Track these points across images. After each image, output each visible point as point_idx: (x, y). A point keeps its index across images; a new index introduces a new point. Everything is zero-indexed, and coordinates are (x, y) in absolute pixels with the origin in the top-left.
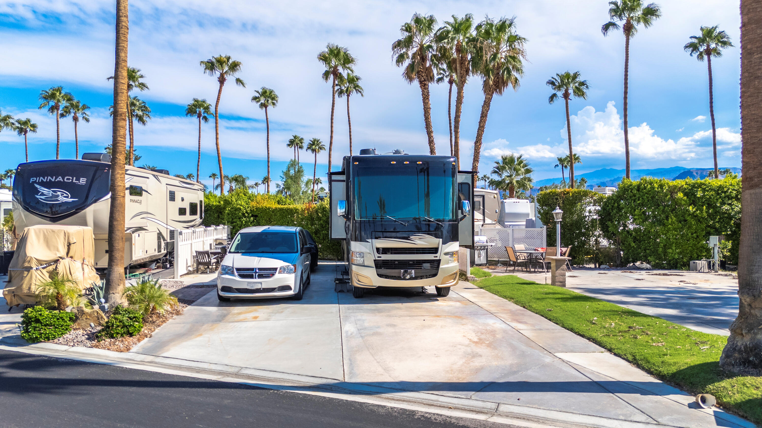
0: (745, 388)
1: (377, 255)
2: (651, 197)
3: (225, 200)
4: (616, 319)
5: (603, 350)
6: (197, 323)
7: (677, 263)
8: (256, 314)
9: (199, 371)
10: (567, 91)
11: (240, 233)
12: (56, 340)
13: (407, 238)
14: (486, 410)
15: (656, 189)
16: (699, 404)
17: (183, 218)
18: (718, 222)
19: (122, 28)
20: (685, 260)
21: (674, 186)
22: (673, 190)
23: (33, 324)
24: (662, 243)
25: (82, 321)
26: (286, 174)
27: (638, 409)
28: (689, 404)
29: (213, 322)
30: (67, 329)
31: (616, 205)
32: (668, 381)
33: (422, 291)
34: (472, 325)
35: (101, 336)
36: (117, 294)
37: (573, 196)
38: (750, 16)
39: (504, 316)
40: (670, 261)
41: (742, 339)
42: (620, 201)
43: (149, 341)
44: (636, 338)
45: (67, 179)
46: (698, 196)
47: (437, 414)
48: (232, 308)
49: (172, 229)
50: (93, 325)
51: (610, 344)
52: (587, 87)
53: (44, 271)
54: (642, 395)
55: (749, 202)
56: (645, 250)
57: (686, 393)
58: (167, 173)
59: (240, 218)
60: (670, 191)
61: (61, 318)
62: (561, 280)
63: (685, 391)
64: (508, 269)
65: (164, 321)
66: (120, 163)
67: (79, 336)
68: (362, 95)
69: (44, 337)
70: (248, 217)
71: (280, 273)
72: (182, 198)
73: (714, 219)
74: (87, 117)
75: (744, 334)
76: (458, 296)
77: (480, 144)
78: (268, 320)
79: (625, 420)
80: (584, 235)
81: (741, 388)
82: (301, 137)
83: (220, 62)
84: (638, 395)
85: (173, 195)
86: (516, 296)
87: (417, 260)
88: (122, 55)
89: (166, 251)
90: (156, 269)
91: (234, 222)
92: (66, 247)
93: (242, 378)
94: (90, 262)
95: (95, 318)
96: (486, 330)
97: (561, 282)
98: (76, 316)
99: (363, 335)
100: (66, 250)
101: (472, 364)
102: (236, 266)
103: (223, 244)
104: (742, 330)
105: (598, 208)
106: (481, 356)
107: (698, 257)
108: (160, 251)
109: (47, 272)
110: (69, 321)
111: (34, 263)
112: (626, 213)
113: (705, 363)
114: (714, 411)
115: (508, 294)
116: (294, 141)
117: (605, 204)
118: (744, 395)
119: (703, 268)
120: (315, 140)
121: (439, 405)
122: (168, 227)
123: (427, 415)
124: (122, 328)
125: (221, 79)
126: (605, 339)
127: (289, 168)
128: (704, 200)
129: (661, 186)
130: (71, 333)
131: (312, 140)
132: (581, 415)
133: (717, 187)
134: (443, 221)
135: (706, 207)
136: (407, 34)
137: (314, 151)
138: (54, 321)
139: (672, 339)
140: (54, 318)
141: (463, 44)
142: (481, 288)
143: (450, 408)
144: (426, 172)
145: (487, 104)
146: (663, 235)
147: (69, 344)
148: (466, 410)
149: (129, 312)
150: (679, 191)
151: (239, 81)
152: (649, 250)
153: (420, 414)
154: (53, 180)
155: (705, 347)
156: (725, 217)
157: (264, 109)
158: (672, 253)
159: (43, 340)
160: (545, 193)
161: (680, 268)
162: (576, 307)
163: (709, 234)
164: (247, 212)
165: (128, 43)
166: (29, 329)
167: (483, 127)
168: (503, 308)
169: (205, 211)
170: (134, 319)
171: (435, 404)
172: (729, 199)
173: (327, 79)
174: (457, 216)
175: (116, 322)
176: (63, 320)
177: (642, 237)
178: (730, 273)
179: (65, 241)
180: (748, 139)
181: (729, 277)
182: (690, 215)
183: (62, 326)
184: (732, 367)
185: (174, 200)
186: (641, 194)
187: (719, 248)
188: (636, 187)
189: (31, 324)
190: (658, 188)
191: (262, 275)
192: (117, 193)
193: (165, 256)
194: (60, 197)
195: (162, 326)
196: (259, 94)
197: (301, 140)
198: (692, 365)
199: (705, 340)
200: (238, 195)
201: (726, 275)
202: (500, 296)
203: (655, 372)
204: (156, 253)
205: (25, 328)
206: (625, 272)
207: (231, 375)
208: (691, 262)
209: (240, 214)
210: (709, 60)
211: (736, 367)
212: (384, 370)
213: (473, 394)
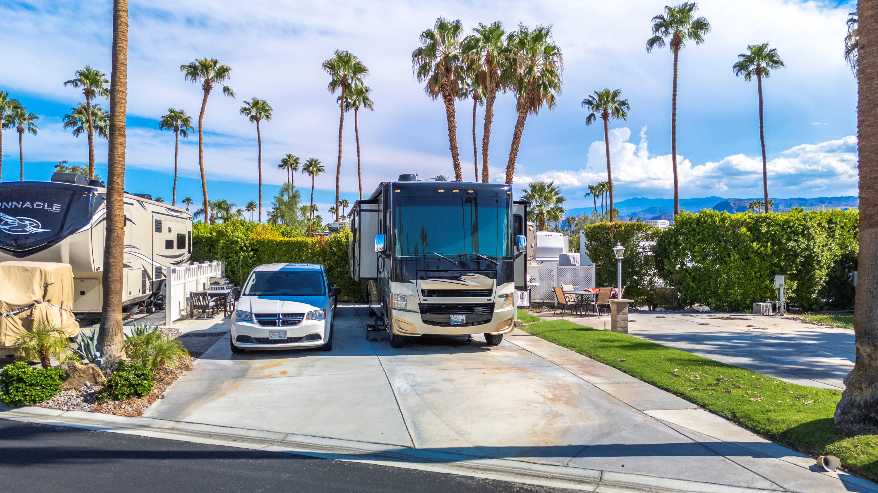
0: (870, 448)
1: (422, 298)
2: (712, 232)
3: (219, 231)
4: (699, 370)
5: (695, 406)
6: (215, 380)
7: (739, 306)
8: (284, 369)
9: (235, 438)
10: (605, 111)
11: (254, 272)
12: (44, 404)
13: (457, 278)
14: (588, 480)
15: (717, 223)
16: (823, 467)
17: (170, 252)
18: (783, 260)
19: (120, 25)
20: (748, 302)
21: (736, 219)
22: (736, 224)
23: (16, 384)
24: (723, 283)
25: (74, 379)
26: (279, 200)
27: (759, 475)
28: (809, 467)
29: (233, 378)
30: (56, 390)
31: (674, 240)
32: (778, 441)
33: (469, 339)
34: (540, 379)
35: (102, 398)
36: (114, 346)
37: (625, 230)
38: (870, 37)
39: (574, 368)
40: (732, 303)
41: (861, 393)
42: (678, 236)
43: (162, 402)
44: (730, 392)
45: (37, 205)
46: (763, 231)
47: (538, 486)
48: (251, 361)
49: (159, 265)
50: (88, 384)
51: (702, 399)
52: (628, 108)
53: (16, 318)
54: (754, 457)
55: (868, 242)
56: (705, 291)
57: (802, 454)
58: (149, 197)
59: (236, 253)
60: (732, 226)
61: (49, 376)
62: (623, 325)
63: (800, 452)
64: (556, 312)
65: (174, 378)
66: (118, 188)
67: (72, 398)
68: (372, 109)
69: (29, 400)
70: (247, 251)
71: (307, 319)
72: (169, 228)
73: (779, 257)
74: (35, 128)
75: (864, 388)
76: (511, 344)
77: (513, 169)
78: (299, 375)
79: (748, 488)
80: (637, 273)
81: (865, 448)
82: (297, 156)
83: (206, 67)
84: (750, 458)
85: (159, 225)
86: (578, 345)
87: (467, 304)
88: (121, 57)
89: (151, 292)
90: (138, 313)
91: (230, 257)
92: (43, 289)
93: (290, 447)
94: (69, 307)
95: (90, 375)
96: (558, 385)
97: (622, 328)
98: (66, 374)
99: (419, 392)
100: (42, 293)
101: (555, 425)
102: (255, 311)
103: (219, 284)
104: (861, 384)
105: (653, 243)
106: (562, 415)
107: (761, 299)
108: (144, 292)
109: (20, 319)
110: (59, 380)
111: (3, 309)
112: (684, 250)
113: (817, 420)
114: (839, 475)
115: (568, 341)
116: (287, 161)
117: (661, 240)
118: (870, 457)
119: (767, 311)
120: (312, 160)
121: (532, 474)
122: (154, 263)
123: (526, 487)
124: (128, 388)
125: (206, 87)
126: (695, 394)
127: (282, 194)
128: (769, 235)
129: (723, 220)
130: (62, 394)
131: (309, 160)
132: (698, 483)
133: (783, 221)
134: (496, 259)
135: (771, 243)
136: (428, 41)
137: (311, 173)
138: (42, 380)
139: (769, 393)
140: (40, 376)
141: (495, 55)
142: (533, 335)
143: (547, 478)
144: (473, 202)
145: (520, 124)
146: (724, 274)
147: (62, 407)
148: (565, 479)
149: (136, 368)
150: (742, 225)
151: (226, 90)
152: (708, 290)
153: (517, 485)
154: (19, 206)
155: (809, 402)
156: (791, 255)
157: (255, 122)
158: (734, 295)
159: (28, 404)
160: (594, 226)
161: (742, 311)
162: (650, 356)
163: (773, 273)
164: (245, 246)
165: (128, 42)
166: (10, 390)
167: (516, 149)
168: (566, 358)
169: (193, 244)
170: (142, 377)
171: (528, 473)
172: (795, 235)
173: (333, 89)
174: (512, 252)
175: (120, 381)
176: (52, 378)
177: (702, 276)
178: (796, 316)
179: (42, 282)
180: (867, 173)
181: (798, 321)
182: (753, 252)
183: (50, 386)
184: (850, 425)
185: (160, 231)
186: (702, 228)
187: (784, 288)
188: (695, 221)
189: (12, 384)
190: (719, 222)
191: (287, 321)
192: (115, 224)
193: (150, 298)
194: (29, 227)
195: (172, 385)
196: (250, 106)
197: (296, 161)
198: (803, 422)
199: (805, 393)
200: (234, 225)
201: (794, 319)
202: (559, 344)
203: (762, 431)
204: (141, 295)
205: (4, 389)
206: (685, 315)
207: (276, 444)
208: (754, 304)
209: (237, 247)
210: (760, 81)
211: (855, 424)
212: (457, 433)
213: (570, 461)
